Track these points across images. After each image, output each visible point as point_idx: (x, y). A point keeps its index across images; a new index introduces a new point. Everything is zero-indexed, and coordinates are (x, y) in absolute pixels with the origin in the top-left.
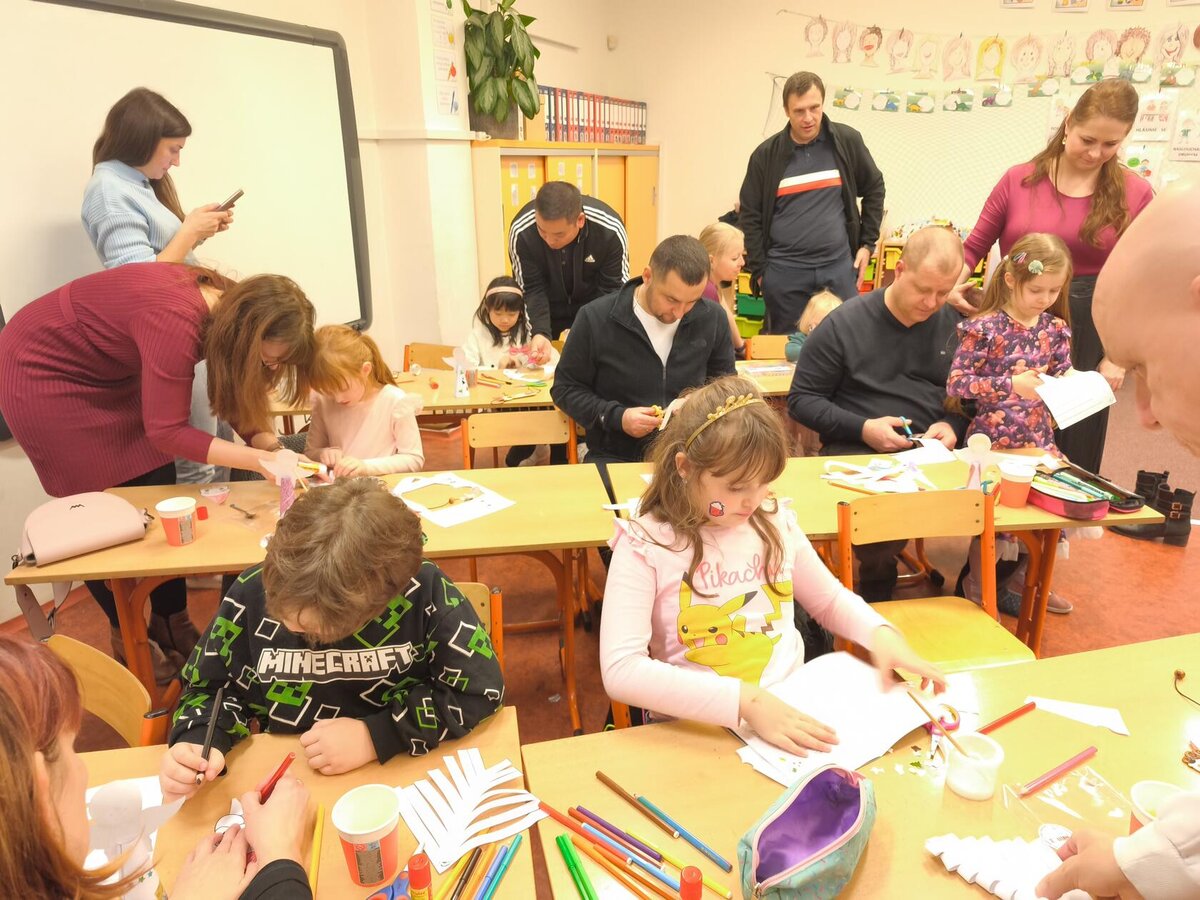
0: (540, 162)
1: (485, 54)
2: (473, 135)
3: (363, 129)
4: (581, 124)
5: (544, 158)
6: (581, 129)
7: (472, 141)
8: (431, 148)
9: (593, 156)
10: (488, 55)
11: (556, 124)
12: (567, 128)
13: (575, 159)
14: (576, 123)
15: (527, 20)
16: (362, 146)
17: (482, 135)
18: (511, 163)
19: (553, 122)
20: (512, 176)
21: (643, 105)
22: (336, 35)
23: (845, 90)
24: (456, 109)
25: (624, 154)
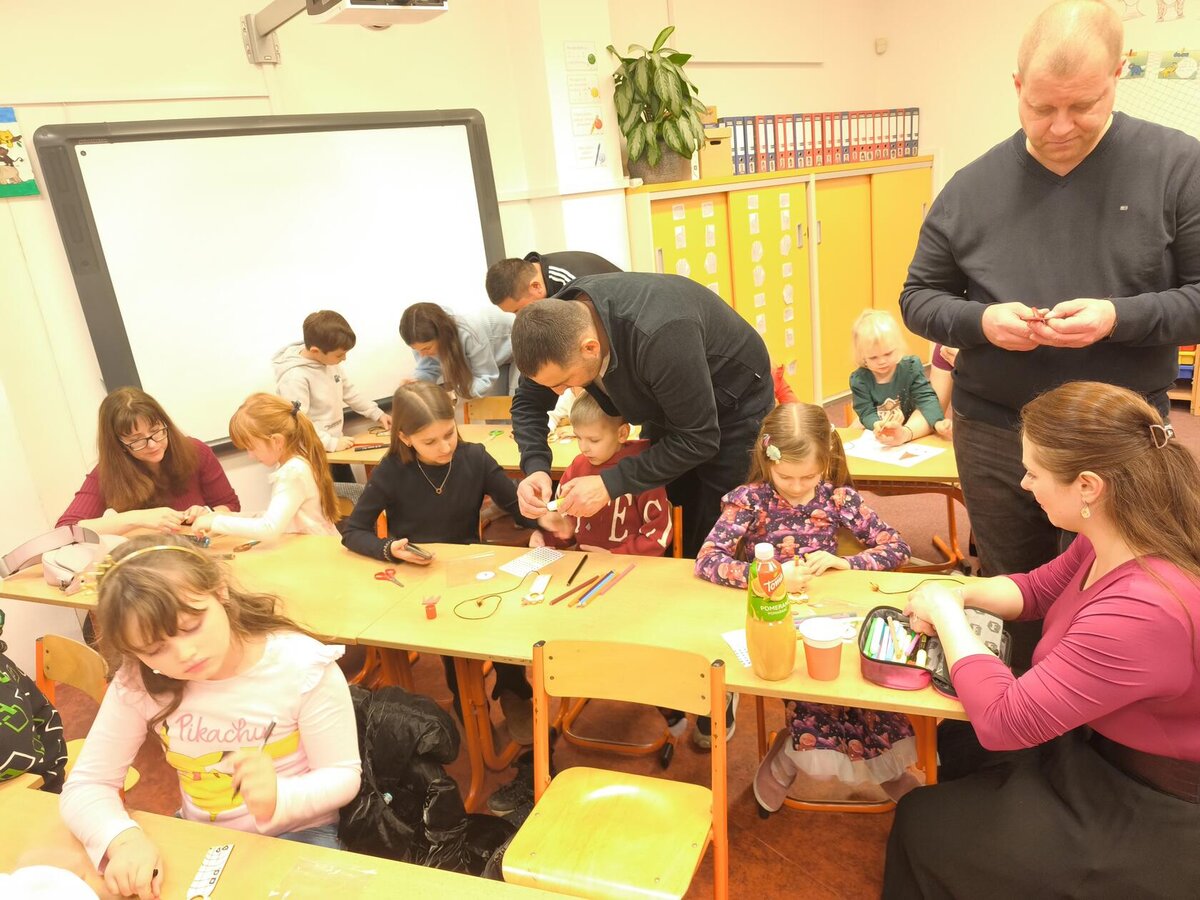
0: (723, 198)
1: (634, 100)
2: (626, 182)
3: (502, 192)
4: (800, 148)
5: (726, 194)
6: (797, 154)
7: (626, 189)
8: (565, 203)
9: (807, 183)
10: (638, 102)
11: (756, 155)
12: (775, 156)
13: (776, 189)
14: (790, 148)
15: (680, 59)
16: (502, 209)
17: (638, 182)
18: (674, 206)
19: (751, 152)
20: (676, 218)
21: (913, 111)
22: (474, 112)
23: (1177, 55)
24: (603, 161)
25: (869, 172)
